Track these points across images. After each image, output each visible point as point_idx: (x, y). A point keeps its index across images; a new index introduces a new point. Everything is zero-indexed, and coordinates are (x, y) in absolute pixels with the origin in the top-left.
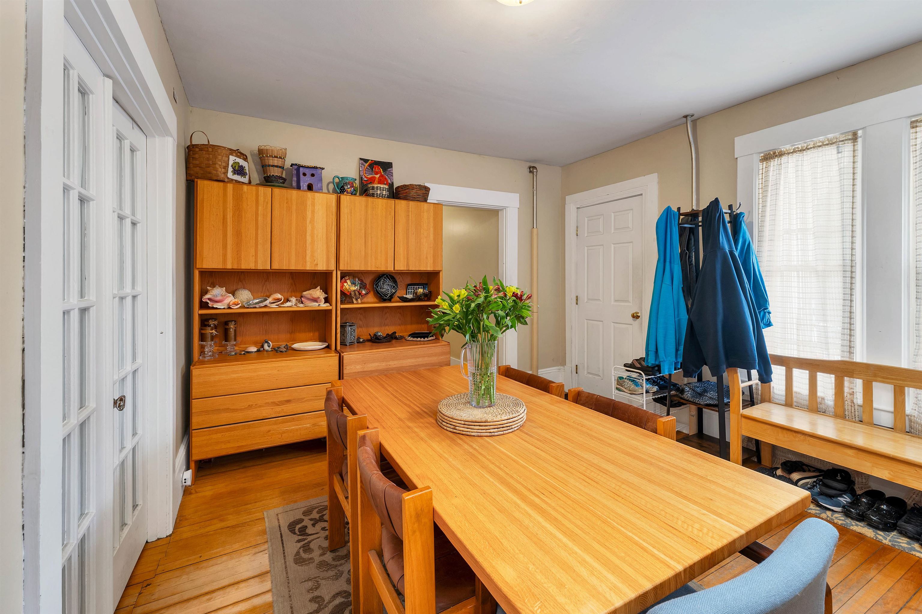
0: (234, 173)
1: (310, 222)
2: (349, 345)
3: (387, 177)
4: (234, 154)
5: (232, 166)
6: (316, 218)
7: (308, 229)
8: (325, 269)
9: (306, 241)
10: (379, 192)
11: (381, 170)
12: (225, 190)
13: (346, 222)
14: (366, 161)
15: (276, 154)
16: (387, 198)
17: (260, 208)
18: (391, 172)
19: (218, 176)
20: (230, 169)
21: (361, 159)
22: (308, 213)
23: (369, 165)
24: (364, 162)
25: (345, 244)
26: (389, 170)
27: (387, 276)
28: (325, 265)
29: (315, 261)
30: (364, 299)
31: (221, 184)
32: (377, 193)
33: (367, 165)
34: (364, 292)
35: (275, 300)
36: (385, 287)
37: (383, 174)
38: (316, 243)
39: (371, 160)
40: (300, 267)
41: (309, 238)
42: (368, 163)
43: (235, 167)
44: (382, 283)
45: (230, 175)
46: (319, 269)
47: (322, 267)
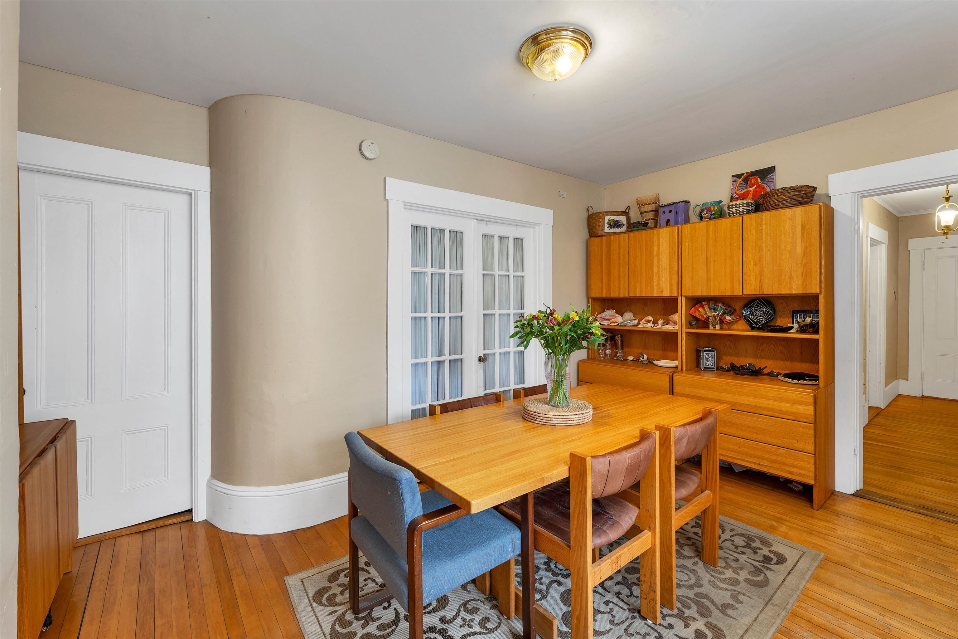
0: (610, 228)
1: (656, 255)
2: (704, 370)
3: (765, 186)
4: (609, 214)
5: (608, 223)
6: (661, 251)
7: (654, 262)
8: (668, 295)
9: (653, 272)
10: (734, 210)
11: (759, 179)
12: (602, 241)
13: (687, 250)
14: (739, 176)
15: (649, 201)
16: (747, 213)
17: (621, 250)
18: (771, 179)
19: (598, 233)
20: (606, 226)
21: (733, 176)
22: (654, 248)
23: (743, 180)
24: (738, 178)
25: (687, 271)
26: (768, 176)
27: (760, 301)
28: (668, 292)
29: (660, 288)
30: (734, 326)
31: (600, 238)
32: (733, 212)
33: (740, 180)
34: (728, 318)
35: (647, 321)
36: (758, 314)
37: (760, 183)
38: (661, 272)
39: (747, 173)
40: (649, 295)
41: (655, 269)
42: (742, 178)
43: (611, 223)
44: (755, 309)
45: (607, 230)
46: (664, 295)
47: (666, 293)
